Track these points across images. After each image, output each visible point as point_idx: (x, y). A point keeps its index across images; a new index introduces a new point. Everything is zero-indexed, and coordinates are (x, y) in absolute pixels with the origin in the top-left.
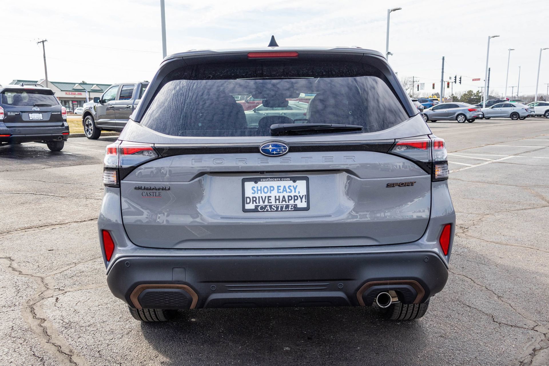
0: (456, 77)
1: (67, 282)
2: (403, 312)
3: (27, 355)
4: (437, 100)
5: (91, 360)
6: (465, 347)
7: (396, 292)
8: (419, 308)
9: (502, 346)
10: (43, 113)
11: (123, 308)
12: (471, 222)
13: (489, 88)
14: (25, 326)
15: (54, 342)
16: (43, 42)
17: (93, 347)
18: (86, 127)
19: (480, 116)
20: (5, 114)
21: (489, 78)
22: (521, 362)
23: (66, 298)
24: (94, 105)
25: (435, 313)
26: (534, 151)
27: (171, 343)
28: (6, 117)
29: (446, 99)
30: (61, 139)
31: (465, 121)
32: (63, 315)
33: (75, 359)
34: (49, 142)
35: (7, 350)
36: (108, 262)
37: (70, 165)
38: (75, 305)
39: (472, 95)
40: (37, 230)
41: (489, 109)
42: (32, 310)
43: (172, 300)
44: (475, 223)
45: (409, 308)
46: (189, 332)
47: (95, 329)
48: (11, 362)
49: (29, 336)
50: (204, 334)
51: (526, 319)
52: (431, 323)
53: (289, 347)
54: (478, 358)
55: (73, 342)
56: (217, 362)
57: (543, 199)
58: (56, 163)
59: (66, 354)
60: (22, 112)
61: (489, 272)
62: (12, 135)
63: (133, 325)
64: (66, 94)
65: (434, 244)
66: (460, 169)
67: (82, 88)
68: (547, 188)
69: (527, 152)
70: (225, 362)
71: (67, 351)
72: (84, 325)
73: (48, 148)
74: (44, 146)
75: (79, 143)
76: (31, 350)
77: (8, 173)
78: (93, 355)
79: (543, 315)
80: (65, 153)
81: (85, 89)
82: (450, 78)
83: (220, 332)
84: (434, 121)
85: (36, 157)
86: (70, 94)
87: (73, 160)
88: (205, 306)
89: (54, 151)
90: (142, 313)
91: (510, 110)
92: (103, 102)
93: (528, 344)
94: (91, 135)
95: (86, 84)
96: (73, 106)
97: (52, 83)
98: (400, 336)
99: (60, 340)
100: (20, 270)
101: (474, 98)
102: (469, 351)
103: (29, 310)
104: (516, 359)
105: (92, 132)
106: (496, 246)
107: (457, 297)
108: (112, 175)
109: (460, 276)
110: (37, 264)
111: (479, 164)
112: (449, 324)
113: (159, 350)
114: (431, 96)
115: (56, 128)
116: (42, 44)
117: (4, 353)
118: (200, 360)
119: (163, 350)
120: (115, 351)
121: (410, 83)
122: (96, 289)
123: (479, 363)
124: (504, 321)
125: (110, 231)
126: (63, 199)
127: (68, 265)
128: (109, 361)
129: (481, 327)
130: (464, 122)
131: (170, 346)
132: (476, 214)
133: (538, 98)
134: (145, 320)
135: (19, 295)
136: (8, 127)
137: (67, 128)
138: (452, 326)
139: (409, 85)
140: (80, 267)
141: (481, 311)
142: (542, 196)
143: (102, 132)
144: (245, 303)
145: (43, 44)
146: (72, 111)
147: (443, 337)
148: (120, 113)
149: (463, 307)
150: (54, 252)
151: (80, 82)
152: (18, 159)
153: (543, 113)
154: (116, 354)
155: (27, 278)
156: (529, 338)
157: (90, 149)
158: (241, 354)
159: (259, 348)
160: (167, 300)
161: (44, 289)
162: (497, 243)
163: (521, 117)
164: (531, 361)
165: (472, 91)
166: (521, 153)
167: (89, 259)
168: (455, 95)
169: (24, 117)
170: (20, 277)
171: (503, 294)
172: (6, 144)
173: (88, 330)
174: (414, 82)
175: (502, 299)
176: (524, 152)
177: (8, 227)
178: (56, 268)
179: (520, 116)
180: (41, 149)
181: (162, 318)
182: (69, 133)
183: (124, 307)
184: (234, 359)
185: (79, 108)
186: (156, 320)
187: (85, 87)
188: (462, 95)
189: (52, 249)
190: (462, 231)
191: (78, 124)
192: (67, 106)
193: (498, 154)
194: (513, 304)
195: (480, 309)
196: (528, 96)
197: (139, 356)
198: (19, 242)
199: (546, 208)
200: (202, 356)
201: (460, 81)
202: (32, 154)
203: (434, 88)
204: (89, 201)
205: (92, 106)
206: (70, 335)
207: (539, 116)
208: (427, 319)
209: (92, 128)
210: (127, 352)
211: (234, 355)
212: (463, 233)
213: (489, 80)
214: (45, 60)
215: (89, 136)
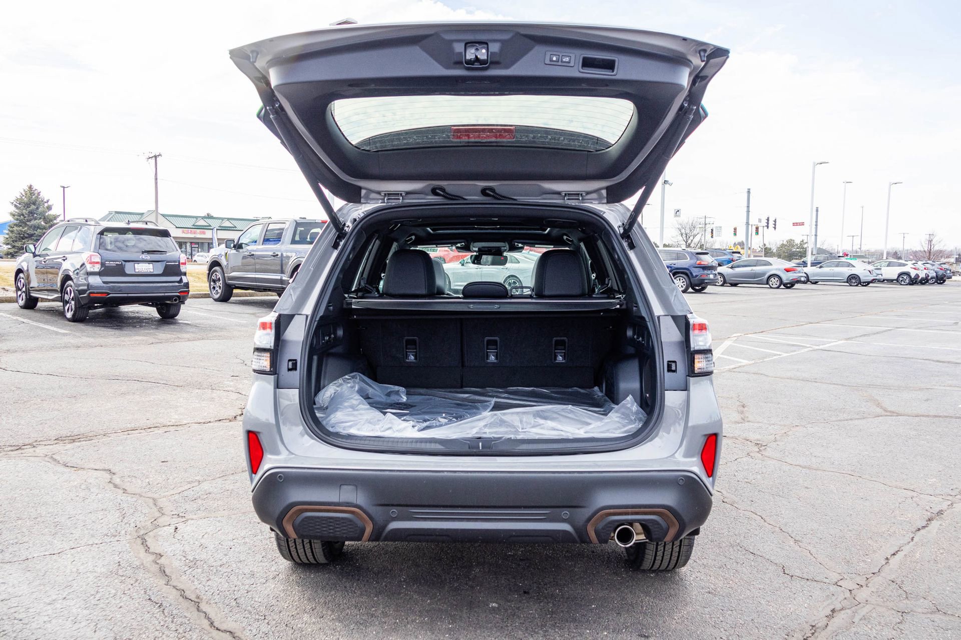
0: (768, 220)
1: (187, 507)
2: (657, 558)
3: (141, 599)
4: (739, 253)
5: (226, 610)
6: (740, 607)
7: (642, 525)
8: (679, 552)
9: (790, 606)
10: (154, 263)
11: (267, 544)
12: (772, 437)
13: (818, 237)
14: (135, 563)
15: (175, 584)
16: (156, 157)
17: (228, 593)
18: (212, 283)
19: (803, 279)
20: (103, 264)
21: (816, 222)
22: (813, 626)
23: (188, 527)
24: (226, 252)
25: (705, 562)
26: (875, 334)
27: (333, 592)
28: (103, 268)
29: (754, 251)
30: (177, 302)
31: (780, 285)
32: (185, 550)
33: (203, 606)
34: (161, 304)
35: (113, 591)
36: (254, 475)
37: (189, 340)
38: (200, 537)
39: (793, 246)
40: (144, 433)
41: (815, 270)
42: (144, 542)
43: (337, 528)
44: (778, 437)
45: (665, 552)
46: (359, 580)
47: (230, 570)
48: (120, 607)
49: (141, 575)
50: (379, 583)
51: (828, 571)
52: (698, 575)
53: (496, 603)
54: (756, 621)
55: (200, 585)
56: (397, 619)
57: (879, 405)
58: (169, 336)
59: (192, 601)
60: (125, 261)
61: (787, 507)
62: (109, 294)
63: (281, 567)
64: (183, 232)
65: (693, 462)
66: (766, 358)
67: (205, 224)
68: (886, 390)
69: (865, 335)
70: (407, 619)
71: (193, 597)
72: (214, 564)
73: (157, 313)
74: (152, 312)
75: (201, 306)
76: (145, 593)
77: (103, 349)
78: (228, 603)
79: (852, 565)
80: (181, 322)
81: (210, 226)
82: (760, 221)
83: (401, 581)
84: (734, 285)
85: (141, 326)
86: (188, 233)
87: (192, 332)
88: (382, 538)
89: (165, 318)
90: (295, 549)
91: (847, 271)
92: (238, 246)
93: (825, 603)
94: (219, 295)
95: (212, 218)
96: (191, 250)
97: (163, 215)
98: (652, 592)
99: (184, 582)
100: (124, 487)
101: (796, 251)
102: (745, 612)
103: (139, 541)
104: (807, 622)
105: (220, 291)
106: (803, 471)
107: (738, 541)
108: (265, 358)
109: (745, 512)
110: (147, 480)
111: (792, 351)
112: (722, 576)
113: (317, 600)
114: (732, 246)
115: (171, 284)
116: (154, 161)
117: (112, 595)
118: (372, 616)
119: (322, 600)
120: (257, 599)
121: (701, 226)
122: (229, 517)
123: (757, 627)
124: (797, 573)
125: (259, 433)
126: (179, 389)
127: (189, 483)
128: (250, 613)
129: (765, 581)
130: (778, 288)
131: (332, 596)
132: (780, 425)
133: (888, 254)
134: (298, 560)
135: (125, 521)
136: (104, 282)
137: (187, 285)
138: (726, 579)
139: (698, 229)
140: (206, 486)
141: (768, 559)
142: (878, 401)
143: (235, 291)
144: (437, 535)
145: (156, 160)
146: (190, 257)
147: (712, 593)
148: (261, 264)
149: (744, 555)
150: (168, 464)
151: (203, 215)
152: (115, 329)
153: (896, 278)
154: (259, 604)
155: (135, 499)
156: (828, 596)
157: (217, 317)
158: (430, 611)
159: (455, 603)
160: (331, 528)
161: (157, 514)
162: (804, 467)
163: (863, 283)
164: (827, 626)
165: (793, 240)
166: (857, 337)
167: (218, 476)
168: (768, 246)
169: (129, 268)
170: (124, 497)
171: (803, 538)
172: (100, 307)
173: (220, 571)
174: (706, 224)
175: (800, 544)
176: (861, 336)
177: (105, 428)
178: (173, 486)
179: (862, 281)
180: (147, 316)
181: (322, 559)
182: (188, 292)
183: (269, 543)
184: (420, 616)
185: (199, 254)
186: (312, 561)
187: (210, 221)
188: (779, 246)
189: (166, 460)
190: (758, 450)
191: (199, 278)
192: (183, 250)
193: (823, 338)
194: (813, 551)
195: (767, 557)
196: (876, 251)
197: (290, 607)
198: (120, 448)
199: (881, 418)
200: (375, 610)
201: (775, 225)
202: (135, 323)
203: (735, 234)
204: (216, 394)
205: (223, 253)
206: (196, 577)
207: (890, 281)
208: (692, 570)
209: (221, 286)
210: (274, 602)
211: (419, 611)
212: (758, 452)
213: (816, 225)
214: (156, 183)
215: (217, 296)
